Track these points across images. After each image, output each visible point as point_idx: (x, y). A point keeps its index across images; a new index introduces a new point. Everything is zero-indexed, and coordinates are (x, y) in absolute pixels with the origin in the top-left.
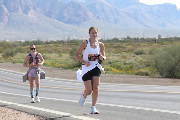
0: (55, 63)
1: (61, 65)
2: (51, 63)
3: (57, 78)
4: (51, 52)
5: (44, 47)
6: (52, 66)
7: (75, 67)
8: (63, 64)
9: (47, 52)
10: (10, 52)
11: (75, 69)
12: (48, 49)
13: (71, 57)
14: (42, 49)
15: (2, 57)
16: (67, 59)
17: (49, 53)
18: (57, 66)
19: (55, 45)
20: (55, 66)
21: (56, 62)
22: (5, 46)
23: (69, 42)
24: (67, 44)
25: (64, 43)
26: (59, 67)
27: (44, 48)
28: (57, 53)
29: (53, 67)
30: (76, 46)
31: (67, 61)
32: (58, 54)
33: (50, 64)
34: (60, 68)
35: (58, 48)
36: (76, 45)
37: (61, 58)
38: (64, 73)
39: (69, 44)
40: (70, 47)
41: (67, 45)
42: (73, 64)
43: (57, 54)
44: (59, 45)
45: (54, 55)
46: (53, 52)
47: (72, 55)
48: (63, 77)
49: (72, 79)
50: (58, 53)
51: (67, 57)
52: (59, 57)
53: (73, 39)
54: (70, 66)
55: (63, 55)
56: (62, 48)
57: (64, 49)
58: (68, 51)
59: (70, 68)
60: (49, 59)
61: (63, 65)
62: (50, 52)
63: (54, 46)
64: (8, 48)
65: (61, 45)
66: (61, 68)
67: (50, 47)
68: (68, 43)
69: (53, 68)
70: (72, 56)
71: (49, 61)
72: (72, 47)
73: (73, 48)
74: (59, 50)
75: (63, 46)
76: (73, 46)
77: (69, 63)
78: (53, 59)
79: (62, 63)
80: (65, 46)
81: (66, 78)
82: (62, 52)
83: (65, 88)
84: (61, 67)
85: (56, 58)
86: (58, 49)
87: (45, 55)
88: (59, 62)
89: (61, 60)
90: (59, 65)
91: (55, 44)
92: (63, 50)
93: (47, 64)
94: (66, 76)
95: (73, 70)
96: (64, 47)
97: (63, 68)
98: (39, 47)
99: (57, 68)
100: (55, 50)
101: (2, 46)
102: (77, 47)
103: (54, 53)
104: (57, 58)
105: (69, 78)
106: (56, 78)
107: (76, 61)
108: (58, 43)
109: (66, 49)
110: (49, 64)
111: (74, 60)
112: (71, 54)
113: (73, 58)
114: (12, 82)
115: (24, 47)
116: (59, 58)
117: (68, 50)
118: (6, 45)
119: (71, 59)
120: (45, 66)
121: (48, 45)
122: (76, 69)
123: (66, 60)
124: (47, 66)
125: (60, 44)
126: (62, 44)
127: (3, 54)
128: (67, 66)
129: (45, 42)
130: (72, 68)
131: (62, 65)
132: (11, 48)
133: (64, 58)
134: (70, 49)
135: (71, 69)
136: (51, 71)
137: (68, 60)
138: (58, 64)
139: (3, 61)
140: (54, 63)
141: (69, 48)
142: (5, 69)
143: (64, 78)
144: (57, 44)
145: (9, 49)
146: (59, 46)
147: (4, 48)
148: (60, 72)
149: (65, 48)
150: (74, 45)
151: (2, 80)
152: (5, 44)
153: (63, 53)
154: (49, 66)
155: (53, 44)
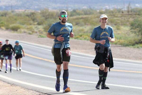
1: (118, 40)
7: (137, 43)
8: (122, 39)
11: (136, 46)
13: (131, 30)
14: (94, 20)
15: (43, 30)
16: (127, 33)
19: (112, 15)
22: (46, 16)
23: (130, 11)
24: (127, 13)
25: (123, 12)
26: (116, 44)
27: (97, 19)
30: (137, 16)
31: (127, 36)
32: (115, 26)
35: (115, 18)
36: (139, 15)
37: (119, 32)
38: (122, 51)
39: (130, 13)
40: (131, 17)
41: (126, 14)
42: (134, 40)
48: (121, 56)
49: (133, 59)
50: (115, 25)
51: (127, 31)
52: (117, 30)
53: (135, 7)
54: (131, 42)
55: (122, 27)
56: (120, 19)
57: (123, 20)
58: (128, 23)
61: (122, 41)
63: (110, 16)
64: (51, 18)
65: (119, 15)
66: (119, 44)
68: (128, 12)
70: (133, 29)
72: (133, 18)
73: (135, 20)
74: (116, 21)
75: (122, 16)
76: (134, 16)
77: (129, 39)
79: (120, 38)
80: (125, 16)
81: (126, 58)
82: (120, 24)
83: (124, 71)
89: (119, 34)
91: (111, 14)
92: (122, 22)
94: (126, 55)
95: (135, 48)
96: (123, 18)
97: (121, 44)
98: (91, 18)
99: (114, 45)
100: (112, 22)
101: (44, 16)
102: (140, 18)
105: (129, 58)
107: (138, 35)
108: (116, 13)
109: (126, 20)
111: (135, 34)
112: (132, 27)
113: (135, 32)
115: (71, 18)
116: (116, 32)
117: (128, 21)
118: (49, 15)
119: (132, 33)
122: (138, 46)
123: (125, 35)
125: (117, 14)
126: (121, 13)
127: (45, 26)
128: (126, 42)
129: (98, 11)
130: (133, 45)
131: (121, 41)
133: (123, 32)
134: (131, 20)
135: (131, 46)
137: (128, 35)
139: (44, 36)
141: (129, 19)
142: (48, 45)
143: (123, 58)
144: (114, 14)
145: (52, 20)
146: (116, 17)
147: (46, 19)
149: (125, 19)
150: (135, 14)
151: (43, 59)
152: (47, 14)
153: (122, 25)
155: (109, 14)
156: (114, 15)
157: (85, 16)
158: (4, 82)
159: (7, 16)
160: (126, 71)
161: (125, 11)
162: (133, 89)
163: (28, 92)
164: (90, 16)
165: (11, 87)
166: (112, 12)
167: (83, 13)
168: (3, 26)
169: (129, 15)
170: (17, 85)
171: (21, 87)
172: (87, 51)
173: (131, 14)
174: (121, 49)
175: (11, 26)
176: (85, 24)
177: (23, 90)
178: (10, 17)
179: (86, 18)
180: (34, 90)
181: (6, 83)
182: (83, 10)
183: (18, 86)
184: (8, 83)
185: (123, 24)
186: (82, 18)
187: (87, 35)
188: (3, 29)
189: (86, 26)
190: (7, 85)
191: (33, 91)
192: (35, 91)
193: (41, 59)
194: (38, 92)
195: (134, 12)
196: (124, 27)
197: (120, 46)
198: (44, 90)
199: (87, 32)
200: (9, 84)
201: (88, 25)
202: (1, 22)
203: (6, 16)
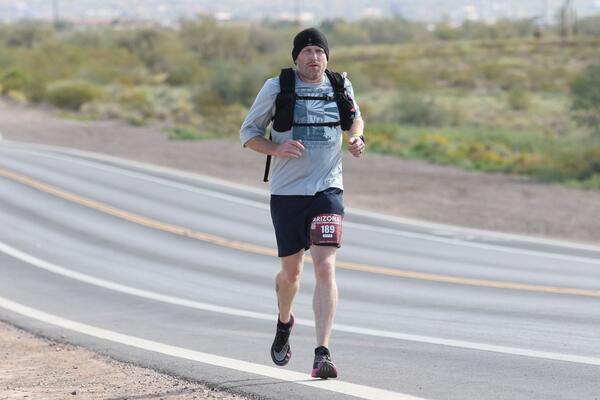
0: (488, 148)
1: (518, 155)
2: (466, 147)
3: (497, 228)
4: (463, 85)
5: (428, 54)
6: (468, 163)
8: (532, 152)
9: (441, 83)
10: (236, 80)
11: (596, 180)
12: (451, 69)
13: (574, 113)
14: (412, 65)
15: (189, 107)
16: (553, 125)
17: (454, 90)
18: (499, 163)
19: (489, 47)
20: (488, 161)
21: (492, 139)
22: (206, 45)
23: (570, 31)
24: (557, 39)
25: (537, 35)
26: (508, 171)
27: (426, 62)
28: (497, 90)
29: (478, 167)
31: (556, 137)
32: (505, 95)
33: (460, 149)
34: (516, 177)
35: (505, 61)
37: (521, 119)
38: (536, 201)
39: (571, 38)
40: (573, 55)
41: (554, 44)
42: (588, 156)
43: (497, 96)
44: (509, 48)
45: (479, 104)
46: (479, 83)
47: (587, 102)
48: (529, 224)
49: (581, 239)
50: (505, 88)
51: (554, 113)
52: (511, 113)
54: (573, 166)
55: (535, 100)
56: (526, 62)
57: (538, 67)
58: (560, 82)
59: (571, 177)
60: (455, 124)
61: (534, 158)
62: (458, 84)
63: (484, 50)
64: (227, 57)
65: (523, 48)
66: (521, 173)
67: (461, 54)
68: (563, 32)
69: (476, 174)
70: (586, 107)
71: (455, 132)
72: (583, 59)
73: (591, 67)
74: (511, 72)
75: (534, 52)
76: (589, 50)
77: (566, 149)
78: (476, 125)
79: (527, 147)
80: (546, 53)
81: (548, 231)
82: (528, 84)
84: (518, 167)
85: (492, 119)
86: (506, 67)
87: (431, 104)
88: (507, 143)
89: (519, 128)
90: (510, 158)
91: (488, 41)
92: (533, 76)
93: (443, 153)
94: (549, 218)
95: (588, 188)
96: (539, 57)
97: (529, 172)
98: (399, 58)
99: (500, 176)
100: (489, 75)
101: (195, 48)
103: (484, 91)
104: (501, 121)
105: (563, 233)
106: (490, 228)
108: (508, 36)
109: (553, 66)
110: (452, 148)
111: (592, 130)
112: (577, 98)
113: (591, 122)
114: (246, 247)
116: (509, 118)
117: (560, 73)
118: (216, 42)
119: (579, 126)
120: (433, 162)
121: (448, 47)
123: (546, 133)
124: (444, 164)
125: (515, 40)
126: (531, 38)
127: (198, 89)
129: (431, 28)
130: (583, 177)
131: (529, 158)
132: (243, 58)
133: (540, 122)
134: (575, 67)
135: (575, 183)
136: (462, 192)
137: (561, 133)
138: (502, 154)
139: (196, 133)
140: (480, 146)
141: (566, 62)
142: (210, 173)
143: (535, 231)
144: (501, 41)
145: (231, 63)
146: (510, 54)
147: (206, 58)
148: (512, 197)
149: (546, 66)
150: (594, 44)
151: (190, 233)
152: (210, 38)
153: (534, 89)
154: (453, 161)
155: (478, 42)
156: (500, 47)
157: (373, 50)
158: (20, 328)
159: (36, 46)
160: (549, 289)
161: (547, 27)
162: (579, 366)
163: (124, 376)
164: (395, 50)
165: (53, 354)
166: (492, 32)
167: (365, 34)
168: (17, 88)
169: (564, 45)
170: (75, 345)
171: (93, 354)
172: (381, 199)
173: (573, 44)
174: (527, 195)
175: (53, 86)
176: (375, 84)
177: (101, 364)
178: (48, 50)
179: (377, 57)
180: (151, 368)
181: (30, 335)
182: (365, 24)
183: (81, 350)
184: (40, 335)
185: (541, 86)
186: (361, 58)
187: (383, 132)
188: (16, 103)
189: (377, 92)
190: (35, 342)
191: (147, 371)
192: (157, 370)
193: (180, 231)
194: (170, 374)
195: (589, 33)
196: (544, 98)
197: (523, 182)
198: (193, 364)
199: (382, 118)
200: (44, 337)
201: (385, 88)
202: (12, 69)
203: (29, 46)
